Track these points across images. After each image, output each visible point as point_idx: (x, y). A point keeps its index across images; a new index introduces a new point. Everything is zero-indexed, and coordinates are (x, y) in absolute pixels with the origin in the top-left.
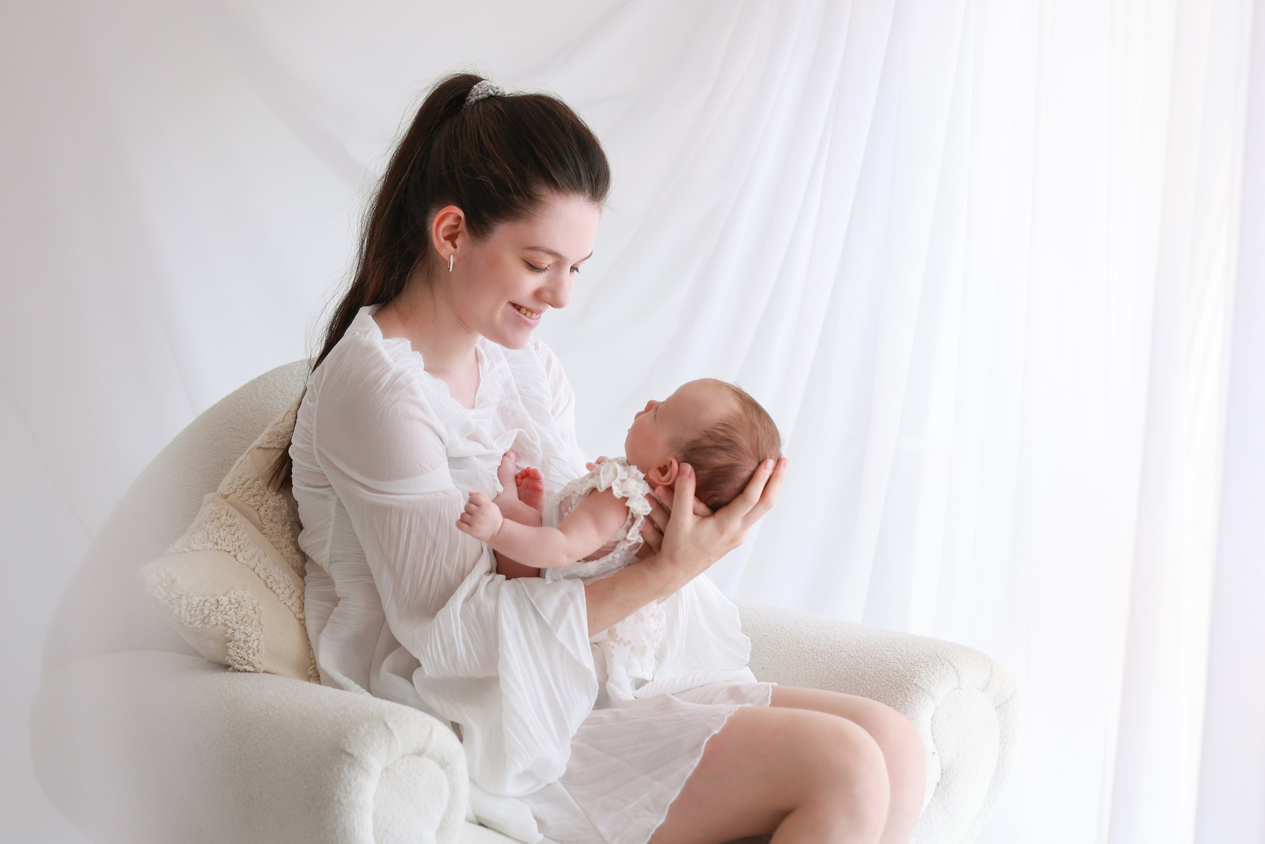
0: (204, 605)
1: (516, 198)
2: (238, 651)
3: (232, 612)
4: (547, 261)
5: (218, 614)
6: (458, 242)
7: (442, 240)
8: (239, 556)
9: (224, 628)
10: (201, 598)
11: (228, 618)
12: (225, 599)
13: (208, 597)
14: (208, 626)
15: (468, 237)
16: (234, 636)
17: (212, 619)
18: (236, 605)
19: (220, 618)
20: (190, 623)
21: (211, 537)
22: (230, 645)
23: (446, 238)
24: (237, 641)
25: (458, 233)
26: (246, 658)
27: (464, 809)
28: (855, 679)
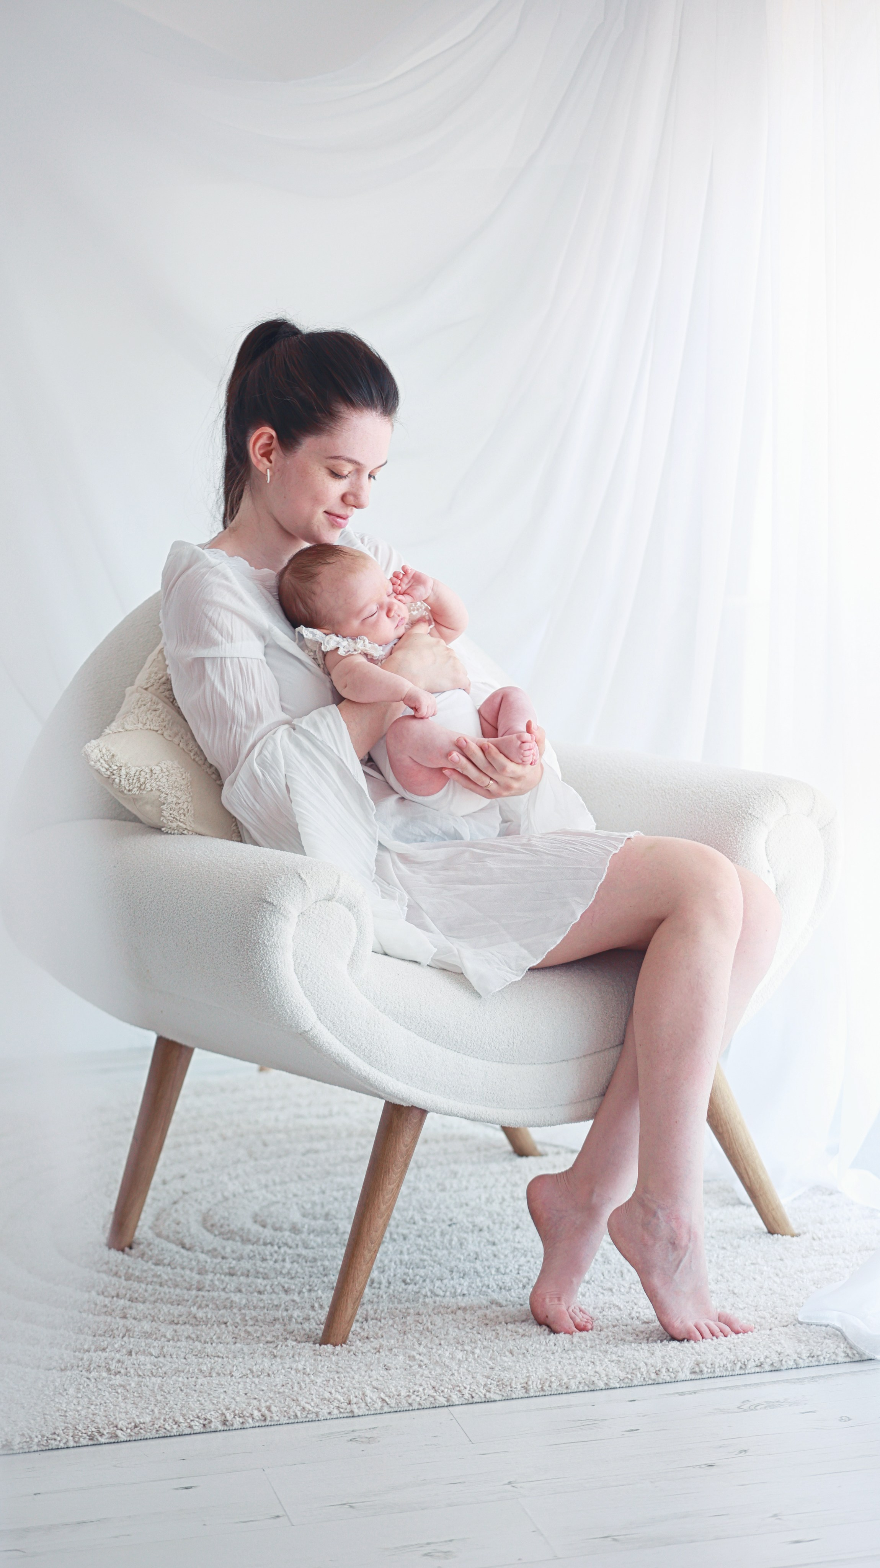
0: (140, 774)
1: (319, 415)
2: (171, 812)
3: (164, 780)
4: (347, 468)
5: (153, 781)
6: (272, 457)
7: (259, 457)
8: (165, 734)
9: (158, 793)
10: (137, 768)
11: (161, 784)
12: (158, 768)
13: (143, 768)
14: (144, 792)
15: (281, 452)
16: (167, 800)
17: (148, 785)
18: (167, 773)
19: (154, 785)
20: (129, 790)
21: (140, 719)
22: (164, 807)
23: (262, 455)
24: (169, 803)
25: (272, 450)
26: (178, 818)
27: (370, 943)
28: (698, 812)
